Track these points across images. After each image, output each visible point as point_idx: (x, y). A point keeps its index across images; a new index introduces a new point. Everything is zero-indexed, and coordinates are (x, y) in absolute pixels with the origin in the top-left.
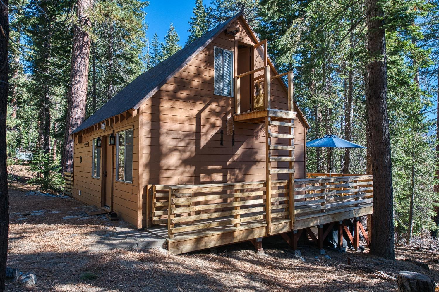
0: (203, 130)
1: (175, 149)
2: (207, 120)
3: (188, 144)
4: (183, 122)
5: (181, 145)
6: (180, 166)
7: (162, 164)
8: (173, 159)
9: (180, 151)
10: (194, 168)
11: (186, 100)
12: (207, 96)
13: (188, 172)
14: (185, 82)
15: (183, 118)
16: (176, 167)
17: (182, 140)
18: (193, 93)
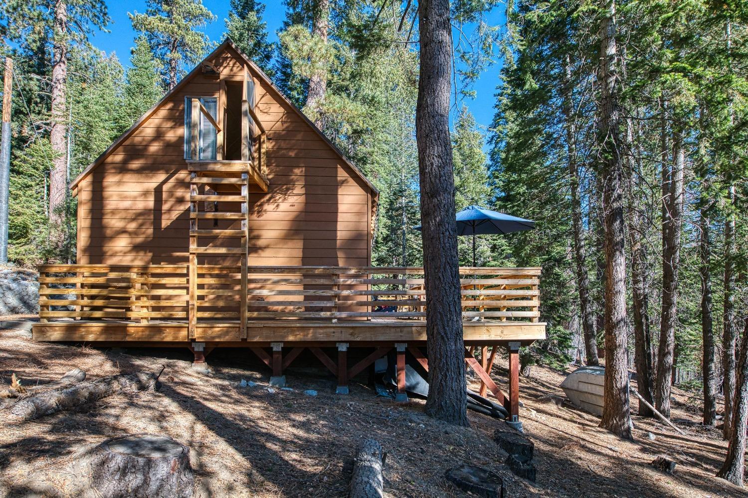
0: (165, 207)
1: (123, 231)
2: (171, 193)
3: (141, 225)
4: (134, 199)
5: (132, 226)
6: (130, 252)
7: (105, 249)
8: (122, 243)
9: (130, 233)
10: (150, 254)
11: (139, 171)
12: (171, 162)
13: (141, 260)
14: (139, 150)
15: (135, 194)
16: (125, 253)
17: (133, 220)
18: (150, 161)
